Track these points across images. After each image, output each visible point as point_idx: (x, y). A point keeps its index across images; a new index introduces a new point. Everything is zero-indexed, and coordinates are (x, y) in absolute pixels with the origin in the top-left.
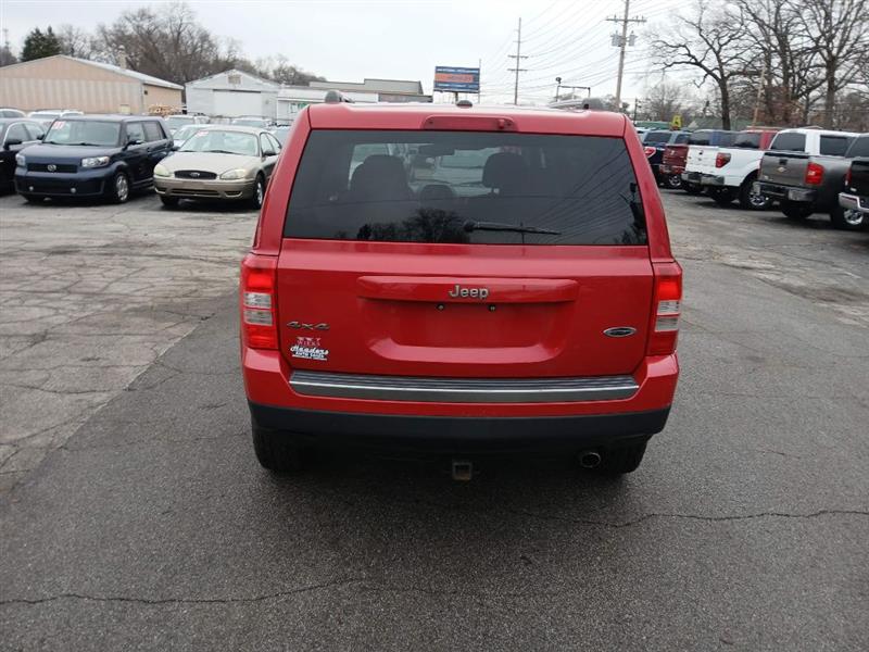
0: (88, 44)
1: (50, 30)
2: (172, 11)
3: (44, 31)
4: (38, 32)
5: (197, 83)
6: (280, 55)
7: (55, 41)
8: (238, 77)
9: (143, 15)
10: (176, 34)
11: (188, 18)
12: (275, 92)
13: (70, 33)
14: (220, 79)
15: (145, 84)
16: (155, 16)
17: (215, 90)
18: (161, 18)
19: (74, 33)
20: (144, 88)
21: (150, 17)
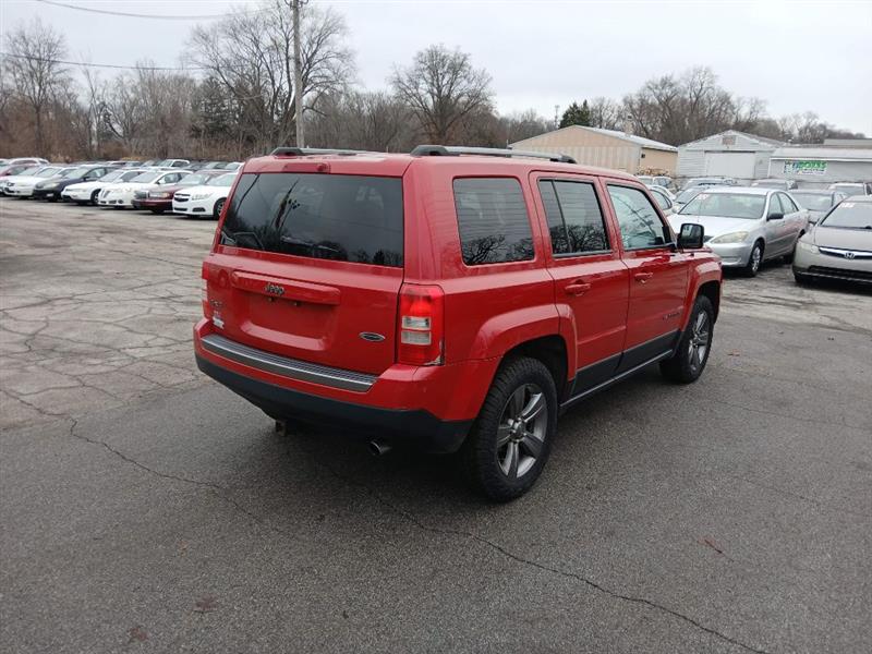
0: (616, 113)
1: (585, 103)
2: (694, 77)
3: (580, 104)
4: (575, 105)
5: (691, 146)
6: (810, 113)
7: (587, 114)
8: (733, 138)
9: (665, 83)
10: (694, 99)
11: (709, 83)
12: (772, 152)
13: (601, 105)
14: (714, 141)
15: (644, 148)
16: (676, 83)
17: (706, 152)
18: (683, 85)
19: (605, 105)
20: (642, 152)
21: (671, 85)
